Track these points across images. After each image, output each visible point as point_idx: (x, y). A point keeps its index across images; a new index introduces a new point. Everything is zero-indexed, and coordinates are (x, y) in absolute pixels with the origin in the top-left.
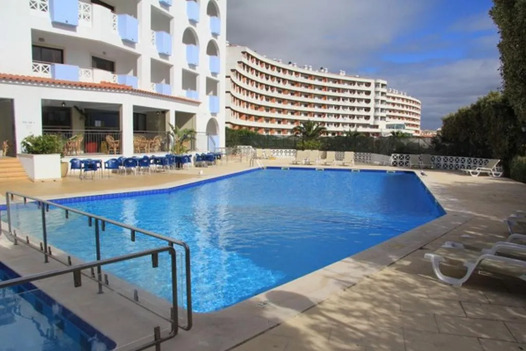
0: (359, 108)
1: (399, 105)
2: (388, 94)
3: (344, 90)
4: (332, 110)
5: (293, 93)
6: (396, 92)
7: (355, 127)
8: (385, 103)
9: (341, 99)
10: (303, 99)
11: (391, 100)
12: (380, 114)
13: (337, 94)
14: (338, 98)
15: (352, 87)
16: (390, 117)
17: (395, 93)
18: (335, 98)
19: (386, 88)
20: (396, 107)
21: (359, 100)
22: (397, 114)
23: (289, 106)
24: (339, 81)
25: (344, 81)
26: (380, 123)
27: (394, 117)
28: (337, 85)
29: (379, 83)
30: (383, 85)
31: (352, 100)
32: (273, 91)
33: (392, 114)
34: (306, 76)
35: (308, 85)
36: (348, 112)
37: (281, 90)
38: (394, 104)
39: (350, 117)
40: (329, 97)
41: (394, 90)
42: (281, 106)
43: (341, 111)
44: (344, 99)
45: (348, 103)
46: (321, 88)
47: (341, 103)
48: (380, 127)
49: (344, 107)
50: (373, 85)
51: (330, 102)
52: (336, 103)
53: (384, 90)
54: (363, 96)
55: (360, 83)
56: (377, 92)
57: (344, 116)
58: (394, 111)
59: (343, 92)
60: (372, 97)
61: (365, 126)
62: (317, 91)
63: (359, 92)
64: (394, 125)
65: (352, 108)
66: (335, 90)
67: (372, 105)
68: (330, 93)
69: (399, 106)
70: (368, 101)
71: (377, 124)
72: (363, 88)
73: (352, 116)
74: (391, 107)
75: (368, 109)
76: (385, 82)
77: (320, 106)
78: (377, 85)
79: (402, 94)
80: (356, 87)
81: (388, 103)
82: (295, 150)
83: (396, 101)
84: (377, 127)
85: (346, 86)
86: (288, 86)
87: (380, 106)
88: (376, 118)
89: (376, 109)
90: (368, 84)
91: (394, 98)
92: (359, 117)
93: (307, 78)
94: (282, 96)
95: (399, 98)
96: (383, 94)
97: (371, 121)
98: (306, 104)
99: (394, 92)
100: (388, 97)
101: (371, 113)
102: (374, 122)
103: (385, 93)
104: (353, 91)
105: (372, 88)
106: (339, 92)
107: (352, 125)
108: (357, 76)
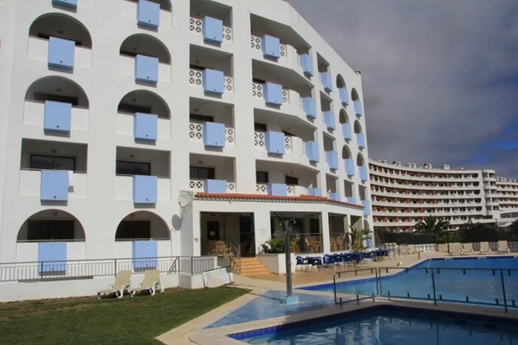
0: (469, 200)
1: (509, 192)
2: (497, 183)
3: (451, 184)
4: (442, 205)
5: (401, 191)
6: (504, 179)
7: (467, 219)
8: (496, 192)
9: (449, 192)
10: (411, 196)
11: (500, 189)
12: (492, 204)
13: (444, 188)
14: (446, 192)
15: (458, 180)
16: (502, 206)
17: (504, 181)
18: (442, 192)
19: (495, 177)
20: (507, 195)
21: (468, 192)
22: (509, 202)
23: (398, 204)
24: (445, 175)
25: (450, 175)
26: (492, 212)
27: (506, 206)
28: (443, 180)
29: (487, 173)
30: (491, 175)
31: (461, 192)
32: (382, 191)
33: (503, 202)
34: (411, 173)
35: (414, 182)
36: (458, 204)
37: (389, 190)
38: (504, 193)
39: (461, 210)
40: (437, 192)
41: (502, 177)
42: (392, 204)
43: (450, 205)
44: (452, 192)
45: (457, 196)
46: (427, 183)
47: (449, 196)
48: (494, 217)
49: (454, 200)
50: (480, 176)
51: (439, 196)
52: (444, 197)
53: (493, 179)
54: (472, 187)
55: (466, 175)
56: (485, 182)
57: (454, 209)
58: (505, 199)
59: (450, 185)
60: (481, 187)
61: (477, 217)
62: (424, 187)
63: (467, 184)
64: (509, 213)
65: (462, 201)
66: (441, 184)
67: (482, 195)
68: (438, 188)
69: (510, 194)
70: (477, 192)
71: (490, 214)
72: (471, 179)
73: (463, 209)
74: (501, 195)
75: (478, 200)
76: (493, 172)
77: (429, 201)
78: (484, 175)
79: (511, 181)
80: (463, 179)
81: (498, 192)
82: (435, 244)
83: (506, 189)
84: (491, 217)
85: (452, 179)
86: (396, 185)
87: (491, 196)
88: (488, 208)
89: (487, 199)
90: (475, 176)
91: (503, 186)
92: (469, 209)
93: (413, 175)
94: (391, 195)
95: (508, 186)
96: (492, 183)
97: (483, 212)
98: (415, 201)
99: (502, 180)
100: (498, 186)
101: (483, 204)
102: (487, 213)
103: (494, 182)
104: (460, 184)
105: (480, 179)
106: (446, 186)
107: (464, 217)
108: (462, 168)
